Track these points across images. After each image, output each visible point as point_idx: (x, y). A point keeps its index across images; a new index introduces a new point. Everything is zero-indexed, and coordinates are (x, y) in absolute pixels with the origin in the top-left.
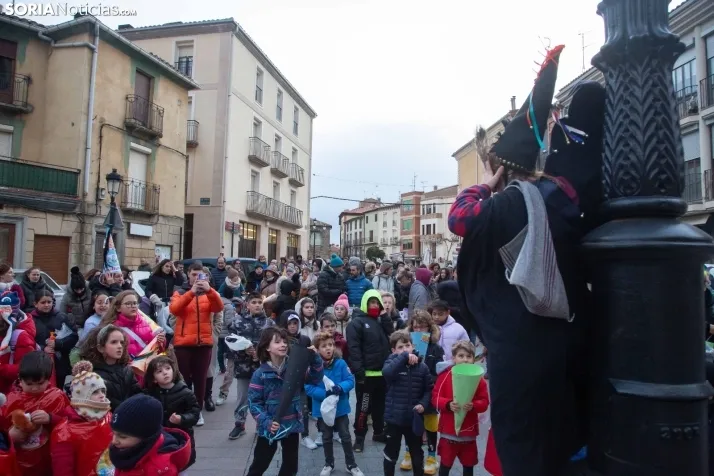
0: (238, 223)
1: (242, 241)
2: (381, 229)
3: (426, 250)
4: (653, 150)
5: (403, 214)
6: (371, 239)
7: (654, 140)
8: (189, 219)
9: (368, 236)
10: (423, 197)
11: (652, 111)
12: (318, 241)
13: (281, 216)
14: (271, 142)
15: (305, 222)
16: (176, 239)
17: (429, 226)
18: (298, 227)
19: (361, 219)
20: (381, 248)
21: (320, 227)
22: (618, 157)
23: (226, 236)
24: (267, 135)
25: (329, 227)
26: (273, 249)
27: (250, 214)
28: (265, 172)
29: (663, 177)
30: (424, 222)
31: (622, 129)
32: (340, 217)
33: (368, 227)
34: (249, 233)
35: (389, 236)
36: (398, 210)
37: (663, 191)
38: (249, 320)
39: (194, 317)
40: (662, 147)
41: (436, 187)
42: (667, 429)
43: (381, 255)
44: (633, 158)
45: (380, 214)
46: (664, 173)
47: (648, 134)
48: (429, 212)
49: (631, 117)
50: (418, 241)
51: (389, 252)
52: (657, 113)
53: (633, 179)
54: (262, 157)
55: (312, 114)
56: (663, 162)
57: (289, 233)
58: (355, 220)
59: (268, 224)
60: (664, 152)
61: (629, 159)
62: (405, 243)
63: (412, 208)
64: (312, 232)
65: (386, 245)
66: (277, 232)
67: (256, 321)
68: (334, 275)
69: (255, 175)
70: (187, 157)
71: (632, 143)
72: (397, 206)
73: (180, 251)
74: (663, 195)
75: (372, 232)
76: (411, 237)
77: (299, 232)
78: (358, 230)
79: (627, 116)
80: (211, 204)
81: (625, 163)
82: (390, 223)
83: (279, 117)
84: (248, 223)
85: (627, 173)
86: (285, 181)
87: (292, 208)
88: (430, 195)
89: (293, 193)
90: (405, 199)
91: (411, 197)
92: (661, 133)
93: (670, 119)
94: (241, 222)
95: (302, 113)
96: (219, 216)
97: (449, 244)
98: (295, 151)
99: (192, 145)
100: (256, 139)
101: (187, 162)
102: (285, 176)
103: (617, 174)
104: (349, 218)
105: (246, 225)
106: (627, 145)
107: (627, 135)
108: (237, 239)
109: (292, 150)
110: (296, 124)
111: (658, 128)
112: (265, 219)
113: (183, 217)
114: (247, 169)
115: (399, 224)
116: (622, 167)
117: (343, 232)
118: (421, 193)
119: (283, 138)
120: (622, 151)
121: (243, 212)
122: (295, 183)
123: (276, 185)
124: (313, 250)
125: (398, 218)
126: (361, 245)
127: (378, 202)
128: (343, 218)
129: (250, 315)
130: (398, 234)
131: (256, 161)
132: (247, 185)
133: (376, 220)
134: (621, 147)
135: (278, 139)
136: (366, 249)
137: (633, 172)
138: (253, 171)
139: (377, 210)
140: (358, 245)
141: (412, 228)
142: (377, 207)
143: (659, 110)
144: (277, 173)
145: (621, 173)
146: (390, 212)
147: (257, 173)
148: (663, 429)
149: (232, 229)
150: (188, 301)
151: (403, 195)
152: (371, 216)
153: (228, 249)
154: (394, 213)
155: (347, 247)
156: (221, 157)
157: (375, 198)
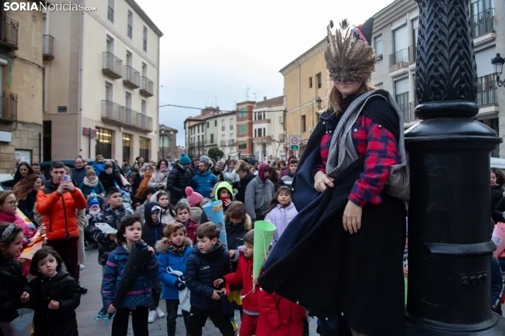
0: (94, 129)
1: (99, 145)
2: (220, 133)
3: (258, 149)
4: (457, 64)
5: (238, 120)
6: (212, 140)
7: (457, 57)
8: (47, 126)
9: (209, 138)
10: (255, 106)
11: (455, 34)
12: (166, 144)
13: (133, 122)
14: (123, 57)
15: (155, 128)
16: (37, 143)
17: (260, 130)
18: (149, 131)
19: (203, 124)
20: (220, 149)
21: (169, 131)
22: (430, 69)
23: (83, 141)
24: (119, 51)
25: (176, 131)
26: (127, 152)
27: (105, 120)
28: (118, 84)
29: (463, 86)
30: (256, 127)
31: (433, 48)
32: (185, 123)
33: (210, 131)
34: (104, 137)
35: (227, 138)
36: (234, 117)
37: (463, 96)
38: (110, 213)
39: (61, 213)
40: (462, 63)
41: (265, 98)
42: (467, 277)
43: (221, 154)
44: (441, 70)
45: (219, 120)
46: (464, 83)
47: (452, 52)
48: (260, 118)
49: (440, 39)
50: (251, 141)
51: (227, 151)
52: (458, 36)
53: (442, 87)
54: (115, 70)
55: (159, 34)
56: (463, 74)
57: (141, 137)
58: (198, 125)
59: (122, 129)
60: (463, 67)
61: (438, 71)
62: (241, 144)
63: (245, 115)
64: (160, 135)
65: (225, 146)
66: (130, 136)
67: (117, 213)
68: (182, 171)
69: (109, 86)
70: (44, 69)
71: (441, 59)
72: (233, 113)
73: (40, 155)
74: (463, 99)
75: (212, 135)
76: (245, 139)
77: (150, 135)
78: (201, 134)
79: (436, 37)
80: (68, 112)
81: (435, 74)
82: (227, 127)
83: (130, 34)
84: (103, 129)
85: (437, 82)
86: (137, 91)
87: (143, 116)
88: (260, 104)
89: (144, 102)
90: (241, 107)
91: (245, 106)
92: (461, 52)
93: (468, 41)
94: (97, 127)
95: (150, 33)
96: (77, 123)
97: (277, 144)
98: (144, 66)
99: (48, 58)
100: (109, 54)
101: (44, 73)
102: (136, 87)
103: (429, 82)
104: (192, 123)
105: (101, 130)
106: (436, 60)
107: (437, 52)
108: (94, 143)
109: (142, 65)
110: (145, 42)
111: (459, 48)
112: (119, 125)
113: (41, 123)
114: (101, 81)
115: (235, 127)
116: (433, 77)
117: (187, 136)
118: (253, 103)
119: (134, 54)
120: (433, 64)
121: (99, 119)
122: (145, 94)
123: (128, 96)
124: (162, 151)
125: (234, 123)
126: (203, 146)
127: (217, 110)
128: (187, 124)
129: (111, 208)
130: (235, 137)
131: (109, 74)
132: (102, 95)
133: (216, 125)
134: (432, 62)
135: (129, 55)
136: (208, 149)
137: (441, 81)
138: (107, 83)
139: (216, 116)
140: (201, 146)
141: (246, 131)
142: (216, 114)
143: (460, 33)
144: (129, 85)
145: (432, 82)
146: (227, 119)
147: (111, 85)
148: (464, 278)
149: (88, 134)
150: (55, 200)
151: (238, 104)
152: (212, 122)
153: (86, 152)
154: (231, 119)
155: (191, 148)
156: (76, 69)
157: (215, 107)
